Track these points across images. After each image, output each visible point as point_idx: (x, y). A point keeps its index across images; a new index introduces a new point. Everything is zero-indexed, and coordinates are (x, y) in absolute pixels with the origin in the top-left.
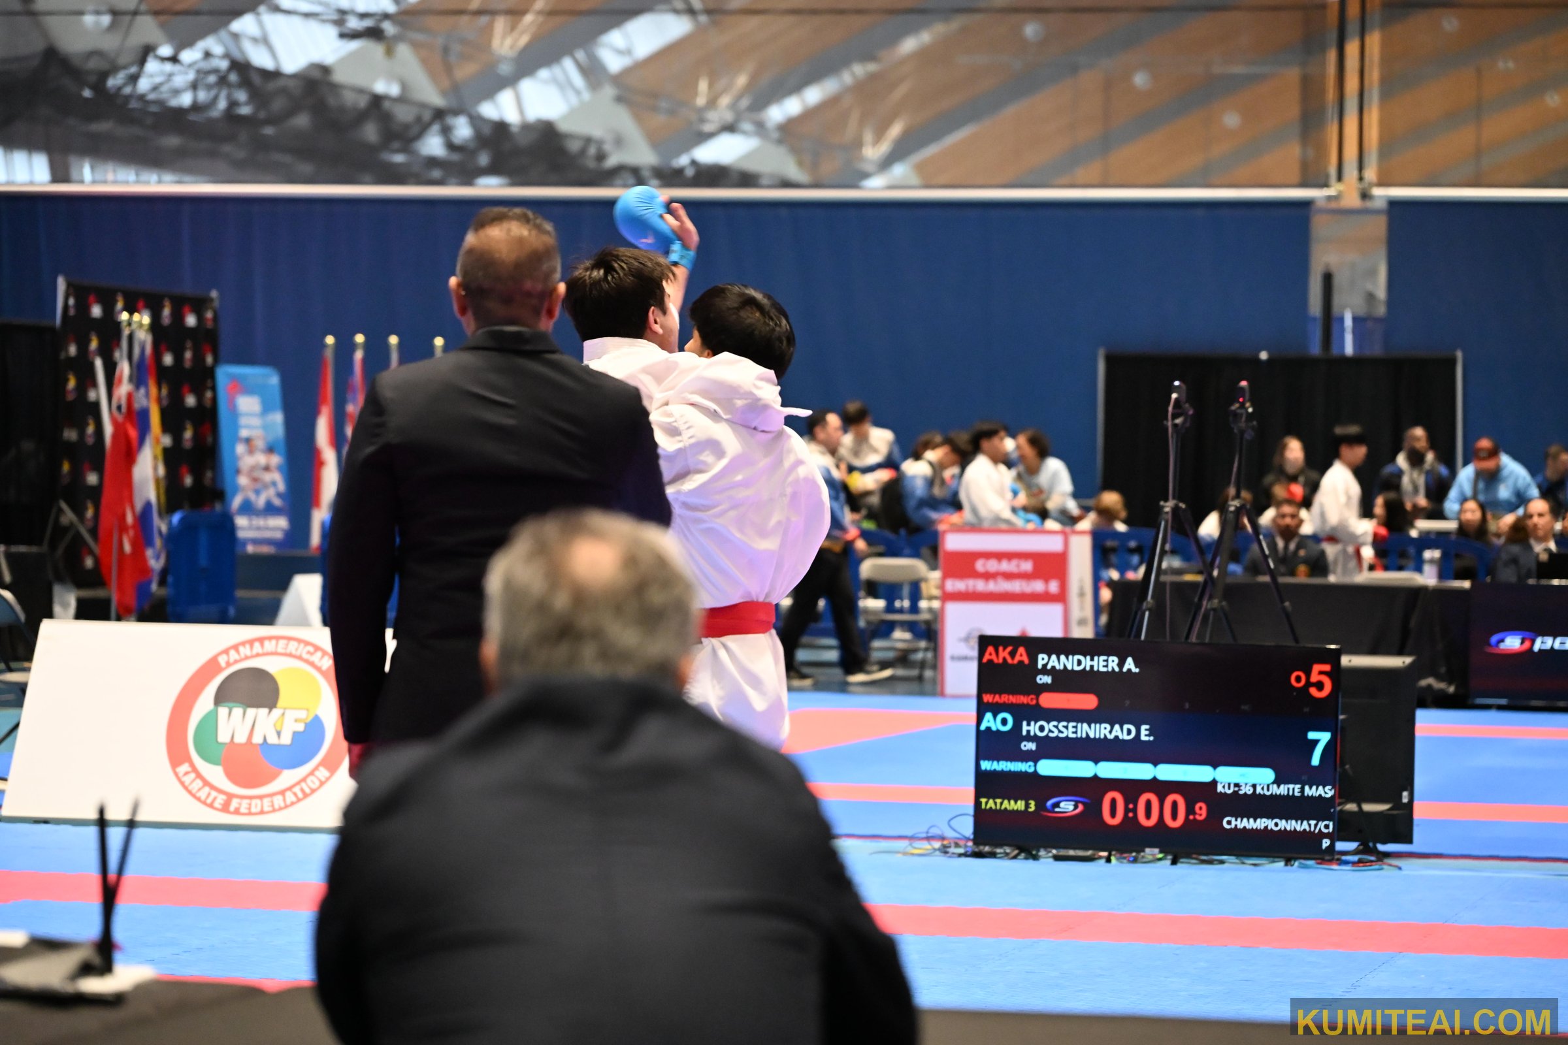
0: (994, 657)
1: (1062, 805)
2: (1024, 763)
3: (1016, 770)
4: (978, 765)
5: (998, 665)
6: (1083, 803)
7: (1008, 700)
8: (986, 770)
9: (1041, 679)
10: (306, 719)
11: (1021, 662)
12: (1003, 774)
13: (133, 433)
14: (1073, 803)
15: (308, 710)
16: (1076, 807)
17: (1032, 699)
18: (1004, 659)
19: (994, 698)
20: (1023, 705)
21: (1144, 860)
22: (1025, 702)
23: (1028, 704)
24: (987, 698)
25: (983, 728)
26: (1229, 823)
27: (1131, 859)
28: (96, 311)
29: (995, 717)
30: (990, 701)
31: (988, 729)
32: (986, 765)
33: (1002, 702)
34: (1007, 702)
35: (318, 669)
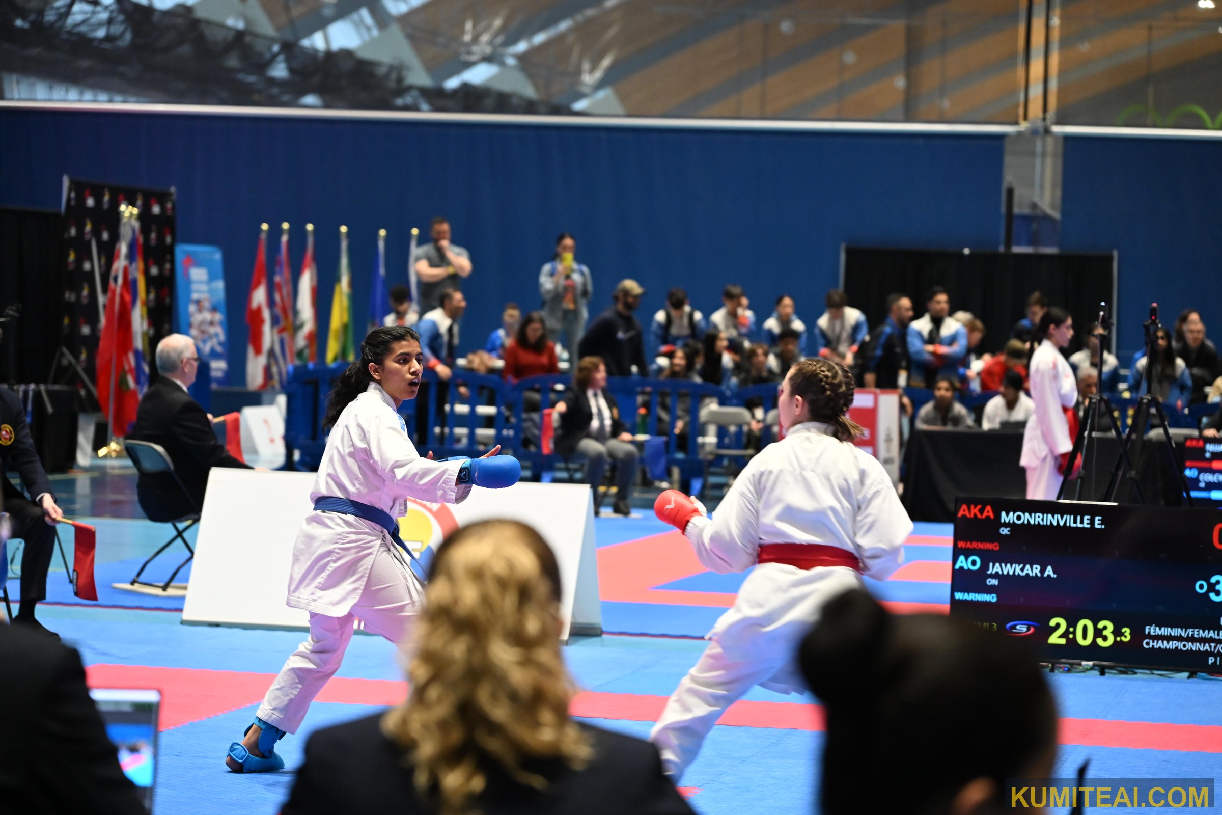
0: (967, 513)
1: (1018, 627)
2: (989, 595)
3: (982, 600)
4: (952, 596)
5: (970, 519)
6: (1033, 626)
7: (978, 546)
8: (959, 600)
9: (1003, 531)
10: (421, 548)
11: (988, 517)
12: (972, 603)
13: (128, 298)
14: (1026, 626)
15: (422, 542)
16: (1028, 629)
17: (996, 546)
18: (975, 515)
19: (966, 544)
20: (989, 550)
21: (1077, 670)
22: (991, 548)
23: (993, 550)
24: (961, 544)
25: (957, 567)
26: (1148, 644)
27: (1066, 669)
28: (90, 202)
29: (967, 559)
30: (964, 546)
31: (961, 568)
32: (959, 596)
33: (973, 547)
34: (976, 547)
35: (430, 510)
